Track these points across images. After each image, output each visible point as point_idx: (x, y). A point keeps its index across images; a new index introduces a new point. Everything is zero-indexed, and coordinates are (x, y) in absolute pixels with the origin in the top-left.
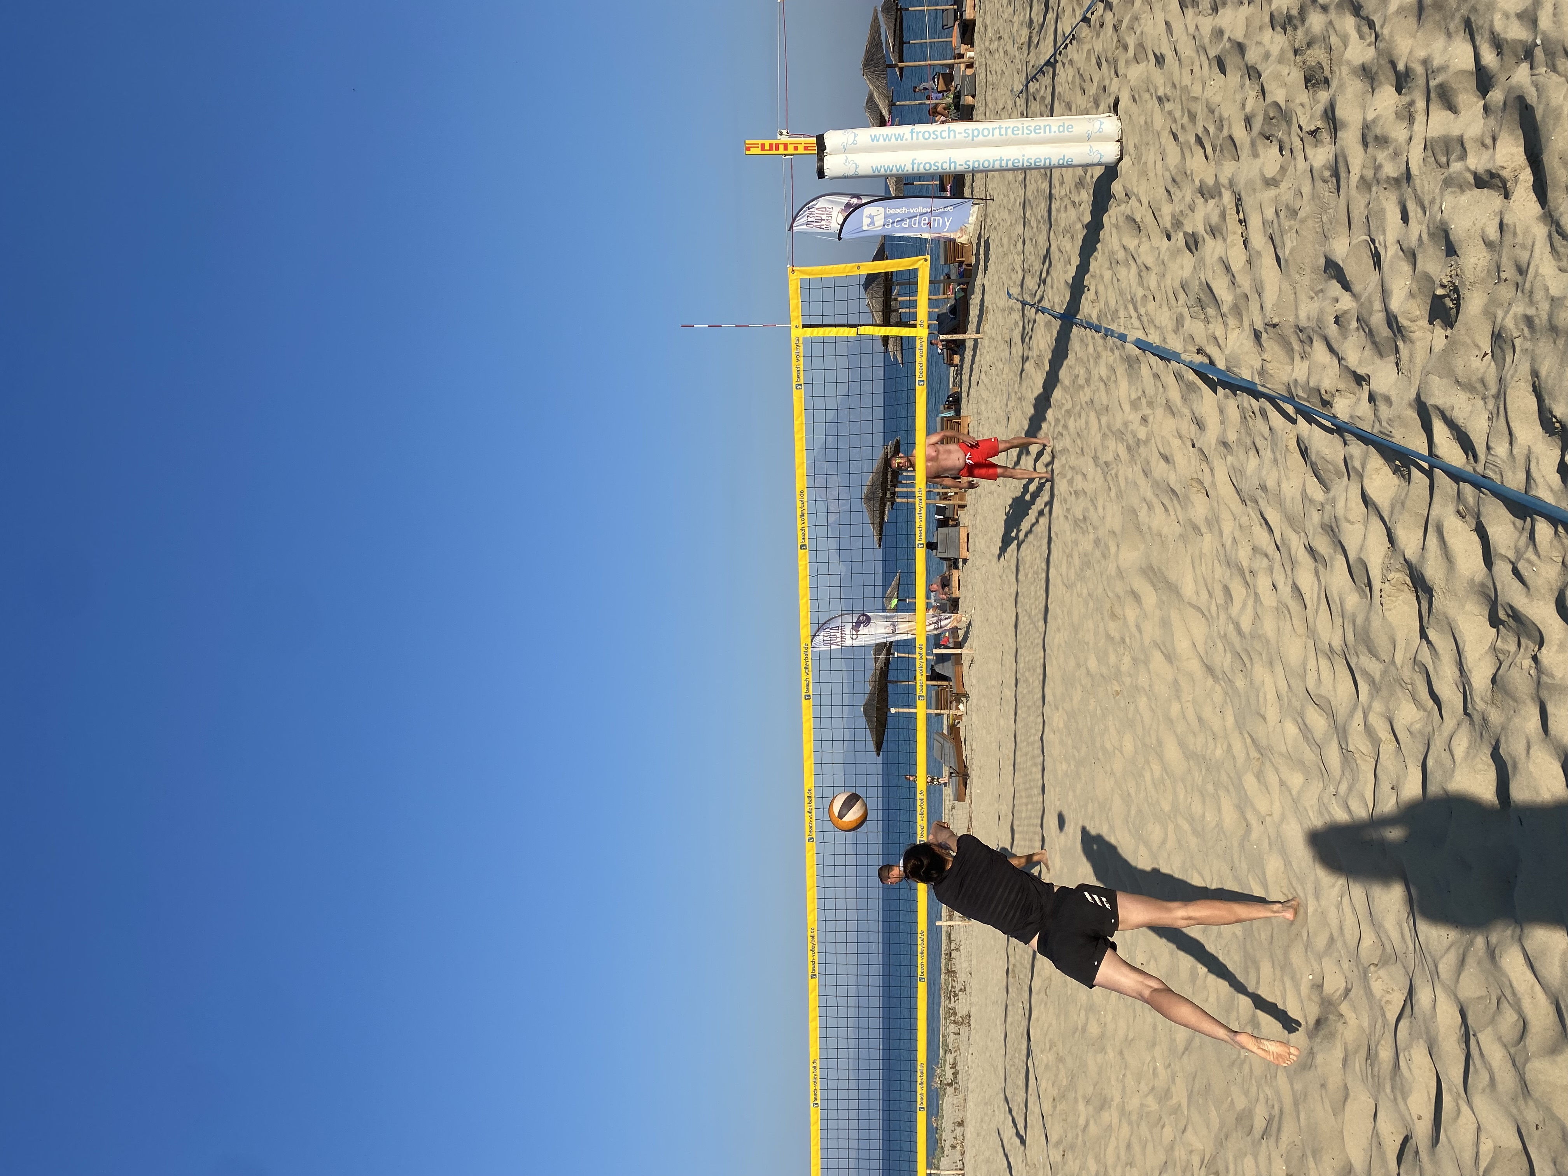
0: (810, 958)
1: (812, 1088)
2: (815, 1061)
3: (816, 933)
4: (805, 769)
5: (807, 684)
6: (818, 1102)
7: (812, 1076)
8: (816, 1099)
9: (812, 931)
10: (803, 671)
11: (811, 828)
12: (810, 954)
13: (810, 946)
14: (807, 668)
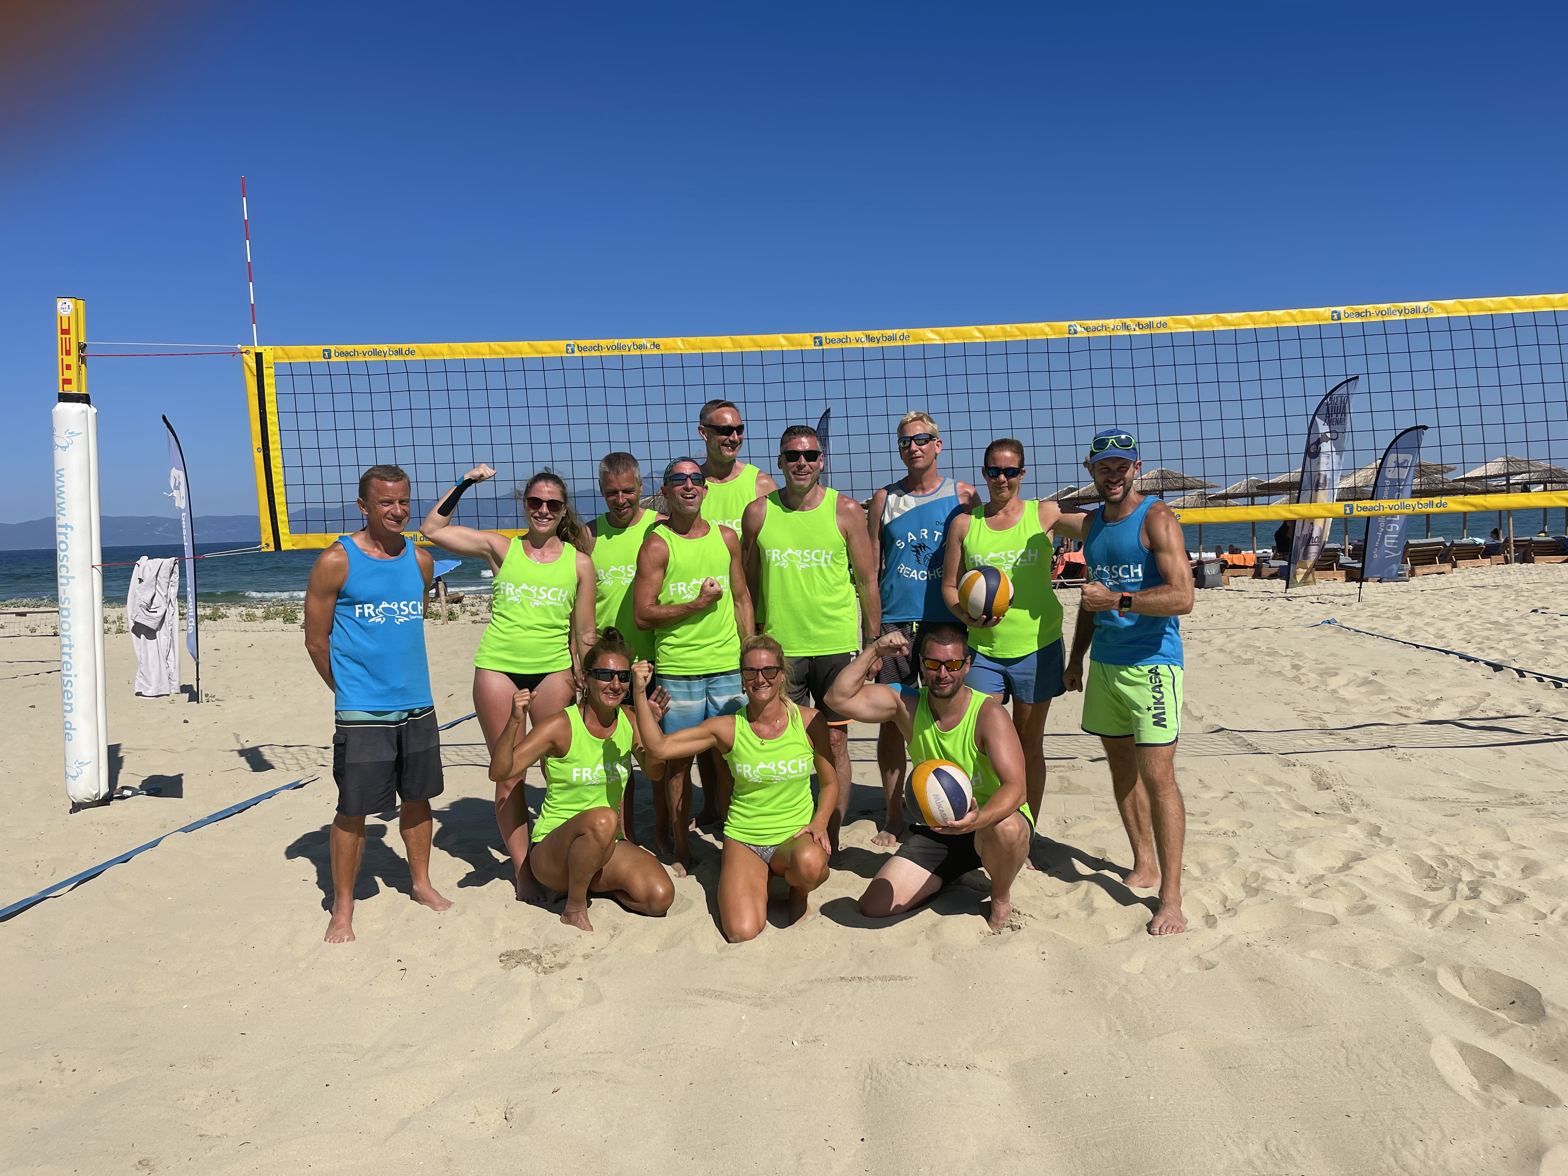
0: (852, 334)
1: (603, 342)
2: (657, 346)
3: (900, 343)
4: (1202, 317)
5: (1359, 315)
6: (577, 354)
7: (628, 342)
8: (581, 349)
9: (903, 337)
10: (1384, 306)
11: (1096, 329)
12: (859, 334)
13: (876, 333)
14: (1389, 312)
